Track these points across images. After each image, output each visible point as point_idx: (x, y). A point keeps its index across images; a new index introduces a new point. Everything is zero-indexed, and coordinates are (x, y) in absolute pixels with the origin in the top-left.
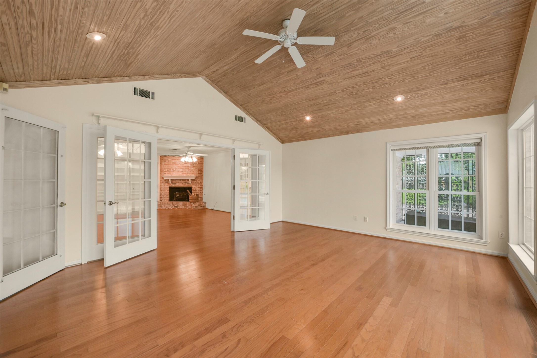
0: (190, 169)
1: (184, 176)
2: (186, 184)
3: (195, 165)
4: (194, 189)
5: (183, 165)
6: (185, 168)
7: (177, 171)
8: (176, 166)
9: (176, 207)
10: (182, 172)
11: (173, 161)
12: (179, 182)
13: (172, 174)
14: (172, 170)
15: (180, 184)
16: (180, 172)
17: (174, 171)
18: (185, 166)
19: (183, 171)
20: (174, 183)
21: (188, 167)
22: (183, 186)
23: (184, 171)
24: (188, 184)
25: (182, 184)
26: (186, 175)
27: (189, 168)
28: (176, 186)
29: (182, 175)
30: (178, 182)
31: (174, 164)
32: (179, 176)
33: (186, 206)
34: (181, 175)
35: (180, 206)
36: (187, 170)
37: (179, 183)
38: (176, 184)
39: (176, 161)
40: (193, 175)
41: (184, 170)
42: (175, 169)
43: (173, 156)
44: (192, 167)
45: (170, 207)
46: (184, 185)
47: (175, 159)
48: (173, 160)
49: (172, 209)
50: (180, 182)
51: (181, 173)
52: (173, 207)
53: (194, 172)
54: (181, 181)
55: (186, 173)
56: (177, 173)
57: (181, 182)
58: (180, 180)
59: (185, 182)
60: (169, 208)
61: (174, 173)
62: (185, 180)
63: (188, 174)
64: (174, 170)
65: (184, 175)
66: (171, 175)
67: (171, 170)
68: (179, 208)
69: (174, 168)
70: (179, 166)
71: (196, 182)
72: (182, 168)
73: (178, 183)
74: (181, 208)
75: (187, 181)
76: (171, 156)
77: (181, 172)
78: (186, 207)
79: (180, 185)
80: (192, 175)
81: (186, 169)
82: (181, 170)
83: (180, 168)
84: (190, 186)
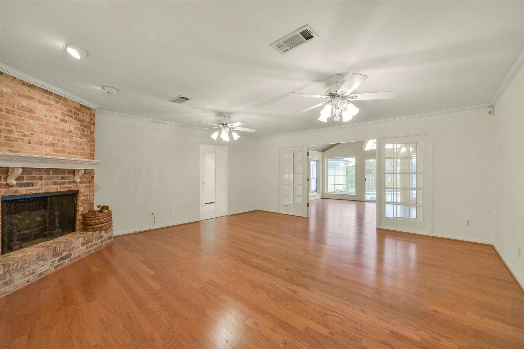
0: (74, 139)
1: (60, 157)
2: (64, 183)
3: (85, 133)
4: (84, 196)
5: (56, 123)
6: (62, 135)
7: (34, 139)
8: (32, 122)
9: (65, 258)
10: (53, 145)
11: (24, 102)
12: (44, 176)
13: (15, 149)
14: (15, 135)
15: (47, 184)
16: (45, 145)
17: (26, 139)
18: (63, 130)
19: (56, 142)
20: (24, 182)
21: (71, 134)
22: (55, 191)
23: (59, 144)
24: (70, 182)
25: (55, 183)
26: (66, 156)
27: (71, 137)
28: (34, 192)
29: (55, 155)
30: (41, 179)
31: (27, 113)
32: (44, 156)
33: (90, 244)
34: (51, 155)
35: (77, 251)
36: (66, 142)
37: (44, 181)
38: (32, 185)
39: (33, 104)
40: (83, 157)
41: (59, 140)
42: (28, 133)
43: (24, 84)
44: (80, 135)
45: (47, 268)
46: (58, 186)
47: (31, 98)
48: (20, 95)
49: (52, 269)
50: (47, 179)
51: (49, 150)
52: (57, 263)
53: (83, 149)
54: (51, 175)
55: (64, 152)
56: (36, 146)
57: (51, 178)
58: (47, 171)
59: (62, 178)
60: (41, 274)
61: (27, 146)
62: (63, 171)
63: (69, 153)
64: (25, 135)
65: (61, 154)
66: (14, 152)
67: (11, 132)
68: (72, 257)
69: (25, 127)
70: (43, 126)
71: (87, 178)
72: (52, 134)
73: (40, 182)
74: (79, 256)
75: (66, 175)
76: (14, 78)
77: (49, 145)
78: (91, 246)
79: (47, 187)
80: (80, 157)
81: (65, 139)
82: (50, 139)
83: (46, 132)
84: (75, 189)
